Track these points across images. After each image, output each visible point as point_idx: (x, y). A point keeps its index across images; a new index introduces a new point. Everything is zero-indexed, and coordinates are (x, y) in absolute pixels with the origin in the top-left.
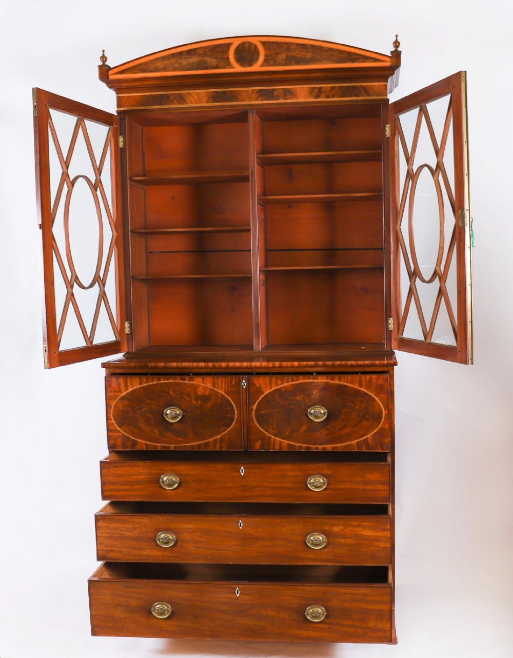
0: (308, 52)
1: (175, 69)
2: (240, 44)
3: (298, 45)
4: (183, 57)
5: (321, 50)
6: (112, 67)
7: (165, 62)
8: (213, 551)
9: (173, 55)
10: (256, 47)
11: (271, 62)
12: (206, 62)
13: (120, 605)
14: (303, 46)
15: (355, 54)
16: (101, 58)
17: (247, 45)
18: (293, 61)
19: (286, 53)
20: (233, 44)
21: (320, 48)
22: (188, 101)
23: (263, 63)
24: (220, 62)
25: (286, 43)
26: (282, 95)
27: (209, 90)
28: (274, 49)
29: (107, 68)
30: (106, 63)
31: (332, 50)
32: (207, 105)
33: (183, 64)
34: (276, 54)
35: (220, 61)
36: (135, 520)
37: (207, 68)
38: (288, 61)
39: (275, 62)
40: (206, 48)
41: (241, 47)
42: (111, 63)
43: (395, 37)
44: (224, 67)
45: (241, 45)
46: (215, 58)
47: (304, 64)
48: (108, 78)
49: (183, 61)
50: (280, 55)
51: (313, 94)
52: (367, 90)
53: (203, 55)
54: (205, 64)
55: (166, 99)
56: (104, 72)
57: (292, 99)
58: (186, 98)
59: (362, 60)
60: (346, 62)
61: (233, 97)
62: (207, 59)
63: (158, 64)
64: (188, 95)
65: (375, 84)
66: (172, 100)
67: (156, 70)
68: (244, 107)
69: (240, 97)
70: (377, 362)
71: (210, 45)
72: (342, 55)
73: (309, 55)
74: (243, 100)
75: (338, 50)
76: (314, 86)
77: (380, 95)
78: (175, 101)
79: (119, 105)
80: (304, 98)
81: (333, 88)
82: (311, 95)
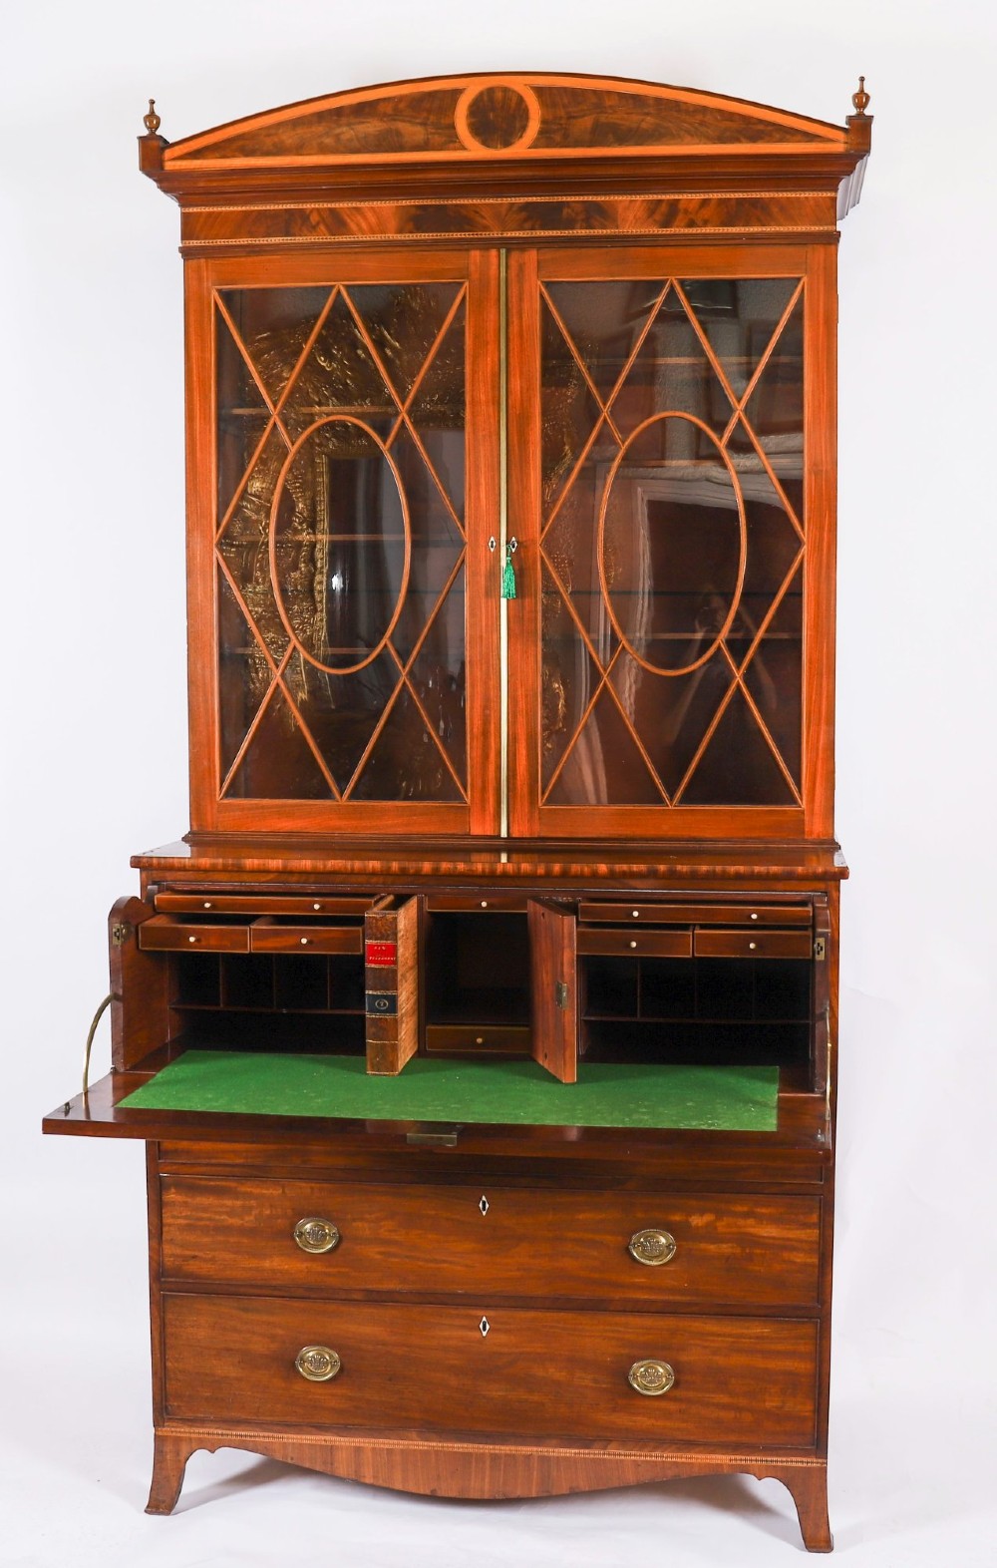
0: (648, 114)
1: (323, 150)
2: (482, 93)
3: (621, 96)
4: (344, 120)
5: (679, 111)
6: (171, 141)
7: (300, 131)
9: (320, 116)
10: (521, 100)
11: (558, 138)
12: (398, 133)
14: (636, 99)
15: (761, 121)
16: (146, 118)
17: (499, 95)
18: (610, 136)
19: (594, 116)
20: (466, 92)
21: (676, 105)
22: (353, 227)
23: (537, 139)
24: (431, 133)
25: (594, 92)
26: (581, 217)
27: (404, 203)
28: (564, 106)
29: (161, 144)
30: (158, 133)
31: (704, 109)
32: (400, 237)
34: (570, 117)
35: (433, 131)
36: (249, 1190)
37: (401, 149)
38: (597, 137)
39: (566, 136)
40: (401, 98)
41: (485, 98)
42: (170, 132)
43: (858, 82)
44: (440, 148)
46: (421, 124)
47: (637, 144)
48: (162, 168)
49: (344, 129)
50: (580, 120)
51: (657, 217)
52: (787, 211)
53: (390, 115)
54: (396, 139)
55: (299, 222)
56: (153, 153)
57: (604, 227)
58: (349, 221)
59: (778, 136)
60: (737, 140)
61: (462, 220)
62: (400, 126)
63: (284, 137)
64: (354, 212)
65: (807, 194)
66: (314, 223)
67: (279, 150)
68: (487, 245)
69: (479, 219)
70: (800, 869)
71: (411, 94)
72: (728, 124)
73: (649, 122)
74: (486, 228)
75: (720, 111)
76: (660, 197)
77: (819, 222)
78: (322, 227)
79: (186, 234)
80: (633, 227)
81: (705, 202)
82: (650, 220)
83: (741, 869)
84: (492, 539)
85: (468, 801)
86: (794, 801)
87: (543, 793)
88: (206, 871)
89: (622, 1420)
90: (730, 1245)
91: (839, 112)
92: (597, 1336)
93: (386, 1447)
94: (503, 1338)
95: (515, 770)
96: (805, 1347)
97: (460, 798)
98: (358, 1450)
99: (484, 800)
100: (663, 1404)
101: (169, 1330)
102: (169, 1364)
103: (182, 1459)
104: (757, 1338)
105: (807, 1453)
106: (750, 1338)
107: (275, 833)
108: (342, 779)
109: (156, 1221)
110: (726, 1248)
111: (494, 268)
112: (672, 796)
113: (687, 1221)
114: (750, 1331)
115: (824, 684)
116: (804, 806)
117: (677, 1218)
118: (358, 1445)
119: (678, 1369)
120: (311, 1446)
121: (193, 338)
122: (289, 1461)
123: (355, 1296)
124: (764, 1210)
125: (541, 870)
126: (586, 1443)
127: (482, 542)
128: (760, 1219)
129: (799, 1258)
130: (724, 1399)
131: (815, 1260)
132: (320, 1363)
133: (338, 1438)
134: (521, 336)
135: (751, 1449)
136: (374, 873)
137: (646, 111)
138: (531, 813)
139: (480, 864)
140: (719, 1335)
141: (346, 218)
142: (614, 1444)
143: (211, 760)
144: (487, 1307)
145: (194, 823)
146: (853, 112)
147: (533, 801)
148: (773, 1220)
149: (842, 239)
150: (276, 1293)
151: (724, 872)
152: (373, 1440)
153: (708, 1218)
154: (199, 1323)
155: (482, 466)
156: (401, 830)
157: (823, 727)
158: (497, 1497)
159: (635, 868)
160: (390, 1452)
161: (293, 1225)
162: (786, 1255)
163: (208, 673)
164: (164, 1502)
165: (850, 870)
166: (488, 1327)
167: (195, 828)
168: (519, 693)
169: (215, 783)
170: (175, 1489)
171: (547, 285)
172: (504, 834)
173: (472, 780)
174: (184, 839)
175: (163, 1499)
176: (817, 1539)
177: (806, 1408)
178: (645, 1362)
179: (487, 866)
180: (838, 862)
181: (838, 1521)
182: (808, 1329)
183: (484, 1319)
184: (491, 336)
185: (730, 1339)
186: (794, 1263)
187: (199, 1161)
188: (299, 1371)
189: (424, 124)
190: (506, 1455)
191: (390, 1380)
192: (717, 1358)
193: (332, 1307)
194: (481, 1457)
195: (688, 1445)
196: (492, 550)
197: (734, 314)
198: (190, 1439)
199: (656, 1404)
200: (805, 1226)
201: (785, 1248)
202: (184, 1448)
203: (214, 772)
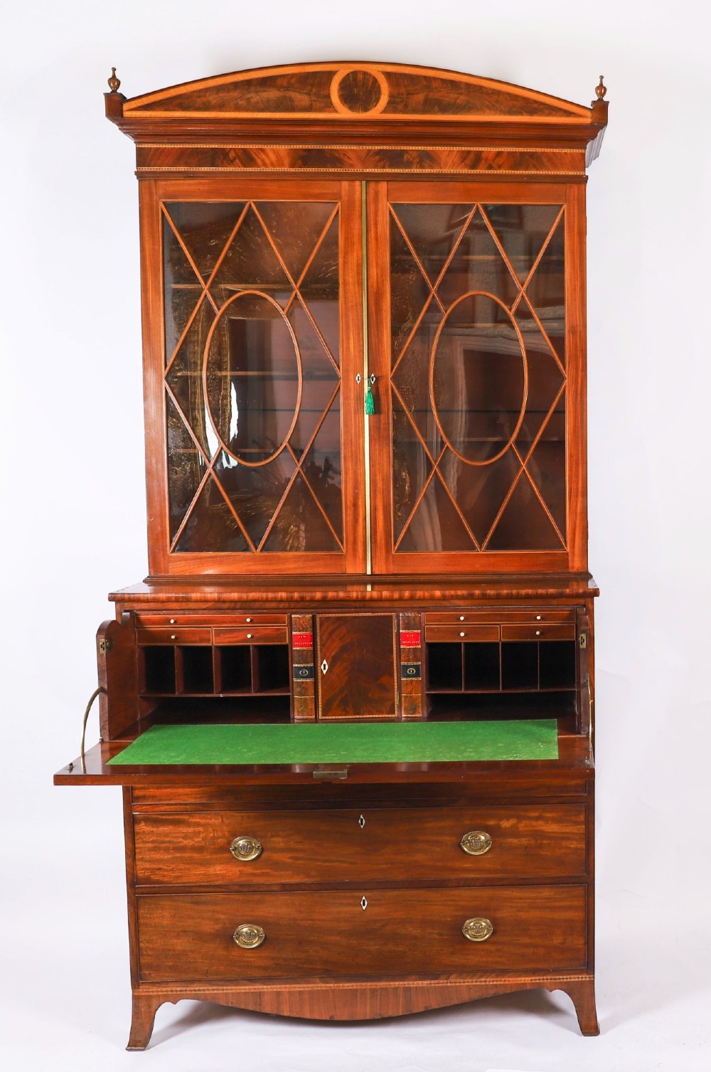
0: (461, 94)
1: (238, 108)
2: (348, 74)
3: (444, 81)
4: (253, 88)
5: (482, 93)
6: (128, 97)
7: (222, 94)
8: (319, 863)
9: (236, 85)
10: (375, 81)
11: (400, 107)
12: (291, 100)
13: (185, 932)
14: (453, 83)
15: (535, 102)
16: (110, 80)
17: (360, 77)
18: (436, 107)
19: (425, 94)
20: (338, 73)
21: (480, 89)
22: (259, 162)
23: (386, 107)
24: (315, 101)
25: (425, 77)
26: (417, 160)
27: (295, 147)
28: (405, 86)
29: (121, 99)
30: (119, 91)
31: (499, 93)
32: (292, 170)
33: (253, 100)
34: (409, 94)
35: (315, 99)
36: (198, 820)
37: (293, 110)
38: (428, 106)
39: (406, 106)
40: (293, 75)
41: (351, 79)
42: (127, 90)
43: (599, 80)
44: (321, 110)
45: (351, 75)
46: (306, 94)
47: (453, 113)
48: (122, 115)
49: (253, 95)
50: (415, 96)
51: (468, 162)
52: (553, 161)
53: (285, 87)
54: (289, 103)
55: (222, 157)
56: (115, 105)
57: (432, 168)
58: (256, 157)
59: (547, 112)
60: (520, 113)
61: (335, 160)
62: (292, 94)
63: (211, 98)
64: (260, 151)
65: (566, 150)
66: (232, 159)
67: (207, 107)
68: (353, 177)
69: (346, 159)
70: (568, 591)
71: (300, 73)
72: (515, 102)
73: (462, 99)
74: (352, 166)
75: (509, 94)
76: (469, 149)
77: (574, 168)
78: (237, 161)
79: (139, 164)
80: (452, 168)
81: (499, 154)
82: (463, 164)
83: (530, 591)
84: (358, 375)
85: (344, 550)
86: (562, 547)
87: (395, 545)
88: (163, 602)
89: (458, 959)
90: (527, 839)
91: (586, 98)
92: (440, 905)
93: (298, 990)
94: (376, 910)
95: (375, 529)
96: (579, 903)
97: (337, 549)
98: (278, 994)
99: (355, 550)
100: (486, 947)
101: (141, 921)
102: (141, 945)
103: (153, 1010)
104: (546, 898)
105: (581, 972)
106: (542, 899)
108: (255, 539)
109: (131, 845)
110: (524, 841)
111: (358, 193)
112: (481, 546)
113: (499, 825)
114: (542, 895)
115: (580, 470)
116: (568, 549)
117: (491, 823)
118: (279, 990)
119: (495, 923)
120: (246, 993)
121: (146, 234)
122: (230, 1005)
123: (274, 888)
124: (549, 815)
125: (396, 595)
126: (435, 976)
127: (352, 377)
128: (546, 820)
129: (573, 845)
130: (528, 941)
131: (583, 846)
132: (250, 936)
133: (265, 987)
134: (377, 239)
135: (545, 972)
136: (281, 601)
137: (459, 92)
138: (387, 558)
139: (354, 593)
140: (521, 899)
141: (254, 155)
142: (454, 976)
143: (163, 526)
144: (366, 890)
146: (596, 98)
147: (388, 550)
148: (557, 821)
149: (588, 181)
150: (218, 890)
151: (518, 594)
152: (288, 986)
153: (513, 821)
154: (161, 915)
155: (351, 325)
156: (298, 571)
157: (580, 498)
158: (376, 1018)
159: (459, 593)
160: (301, 993)
161: (229, 843)
162: (564, 843)
163: (160, 466)
164: (140, 1041)
165: (601, 591)
166: (366, 903)
168: (378, 477)
169: (166, 543)
170: (148, 1032)
171: (394, 206)
172: (369, 572)
173: (346, 538)
174: (145, 581)
175: (140, 1039)
176: (589, 1027)
177: (580, 942)
178: (473, 920)
179: (359, 593)
180: (591, 586)
181: (602, 1015)
182: (580, 891)
183: (364, 898)
184: (356, 240)
185: (528, 901)
186: (570, 848)
187: (161, 802)
188: (236, 943)
189: (309, 94)
190: (381, 989)
191: (300, 944)
192: (521, 913)
193: (257, 897)
194: (363, 991)
195: (503, 972)
196: (358, 382)
197: (520, 226)
198: (159, 996)
199: (480, 947)
200: (576, 823)
201: (563, 838)
202: (154, 1002)
203: (166, 534)
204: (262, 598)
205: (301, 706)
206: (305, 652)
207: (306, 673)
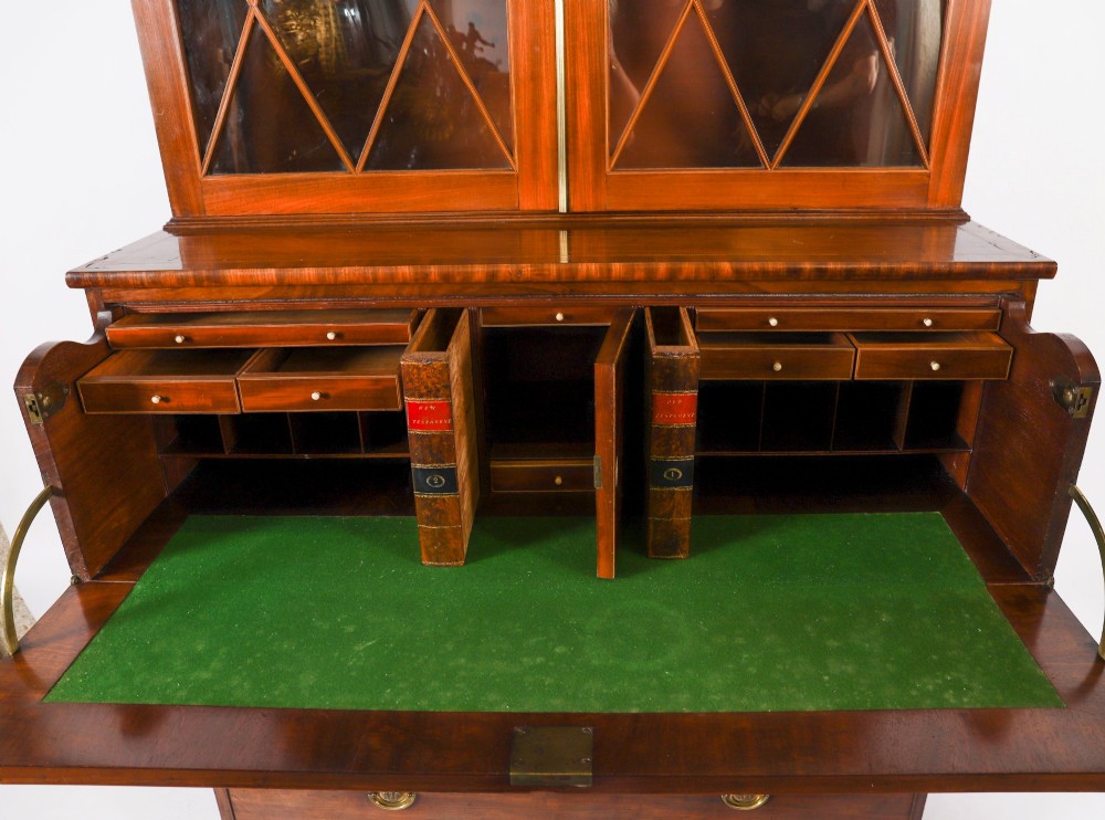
85: (516, 167)
87: (611, 154)
95: (575, 126)
97: (502, 162)
99: (536, 166)
107: (278, 217)
108: (353, 145)
112: (771, 157)
116: (931, 166)
136: (405, 283)
138: (597, 181)
143: (183, 126)
145: (175, 208)
147: (599, 166)
157: (968, 64)
163: (159, 5)
165: (1058, 266)
167: (178, 214)
168: (579, 19)
169: (194, 157)
172: (563, 208)
173: (520, 141)
174: (167, 228)
203: (190, 140)
204: (366, 278)
205: (434, 544)
206: (435, 441)
207: (440, 481)
